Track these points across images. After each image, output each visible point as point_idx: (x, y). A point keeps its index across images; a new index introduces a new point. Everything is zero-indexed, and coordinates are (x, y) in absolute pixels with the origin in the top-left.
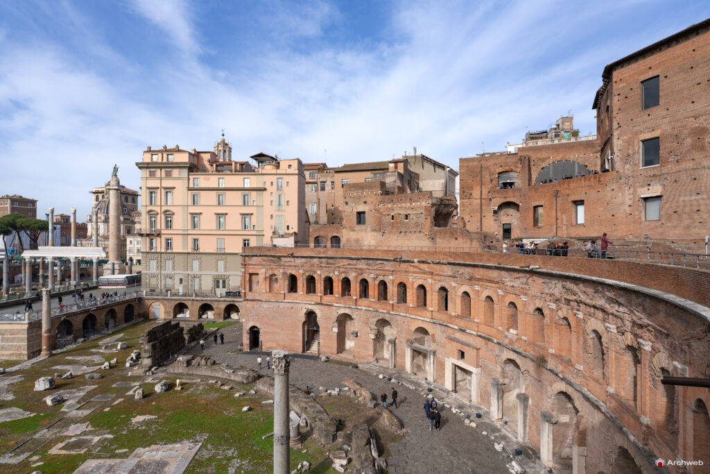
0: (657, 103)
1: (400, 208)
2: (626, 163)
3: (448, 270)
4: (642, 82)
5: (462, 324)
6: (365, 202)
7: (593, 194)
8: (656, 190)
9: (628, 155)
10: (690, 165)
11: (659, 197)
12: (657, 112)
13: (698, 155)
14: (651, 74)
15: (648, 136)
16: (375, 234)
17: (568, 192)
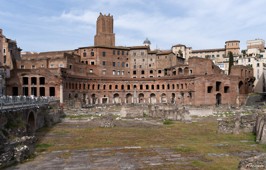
0: (105, 56)
1: (80, 66)
2: (100, 64)
3: (100, 81)
4: (103, 52)
5: (104, 90)
6: (72, 63)
7: (95, 69)
8: (105, 70)
9: (101, 63)
10: (109, 67)
11: (105, 71)
12: (105, 57)
13: (110, 66)
14: (104, 51)
15: (104, 61)
16: (74, 72)
17: (89, 67)
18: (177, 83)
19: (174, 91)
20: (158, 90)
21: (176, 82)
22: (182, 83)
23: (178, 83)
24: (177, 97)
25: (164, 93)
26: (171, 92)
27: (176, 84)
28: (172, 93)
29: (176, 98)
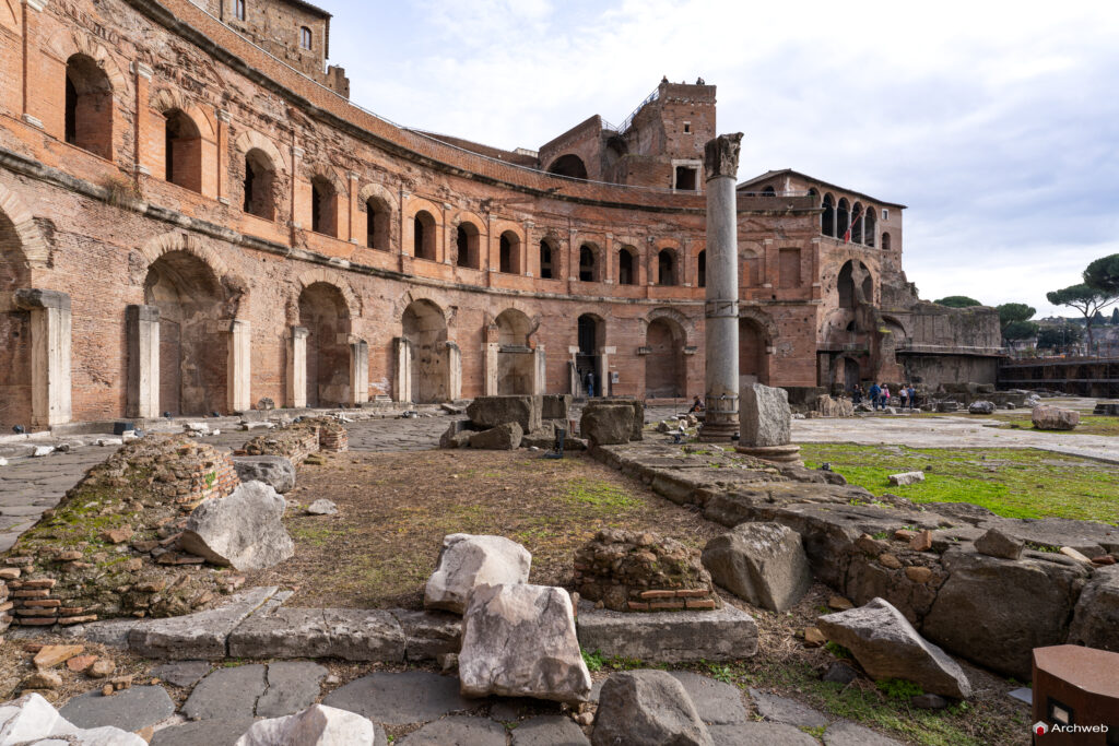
18: (626, 240)
19: (601, 302)
20: (468, 276)
21: (617, 230)
22: (665, 243)
23: (635, 242)
24: (620, 345)
25: (519, 305)
26: (572, 305)
27: (618, 247)
28: (578, 310)
29: (610, 356)
